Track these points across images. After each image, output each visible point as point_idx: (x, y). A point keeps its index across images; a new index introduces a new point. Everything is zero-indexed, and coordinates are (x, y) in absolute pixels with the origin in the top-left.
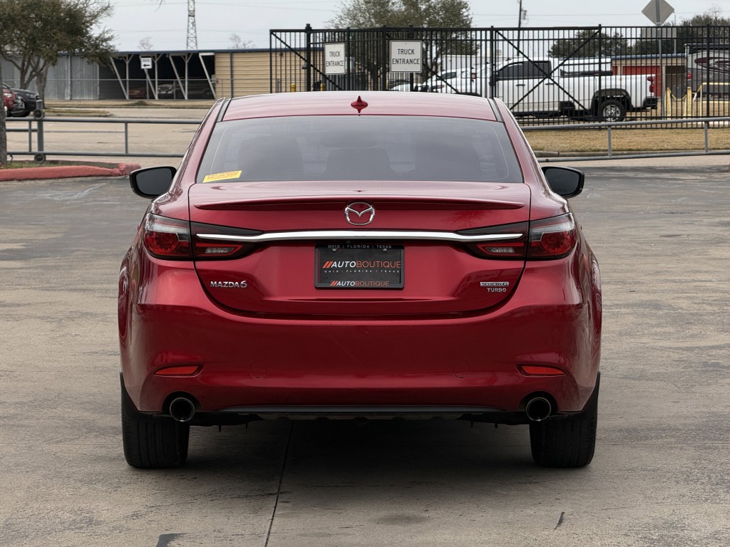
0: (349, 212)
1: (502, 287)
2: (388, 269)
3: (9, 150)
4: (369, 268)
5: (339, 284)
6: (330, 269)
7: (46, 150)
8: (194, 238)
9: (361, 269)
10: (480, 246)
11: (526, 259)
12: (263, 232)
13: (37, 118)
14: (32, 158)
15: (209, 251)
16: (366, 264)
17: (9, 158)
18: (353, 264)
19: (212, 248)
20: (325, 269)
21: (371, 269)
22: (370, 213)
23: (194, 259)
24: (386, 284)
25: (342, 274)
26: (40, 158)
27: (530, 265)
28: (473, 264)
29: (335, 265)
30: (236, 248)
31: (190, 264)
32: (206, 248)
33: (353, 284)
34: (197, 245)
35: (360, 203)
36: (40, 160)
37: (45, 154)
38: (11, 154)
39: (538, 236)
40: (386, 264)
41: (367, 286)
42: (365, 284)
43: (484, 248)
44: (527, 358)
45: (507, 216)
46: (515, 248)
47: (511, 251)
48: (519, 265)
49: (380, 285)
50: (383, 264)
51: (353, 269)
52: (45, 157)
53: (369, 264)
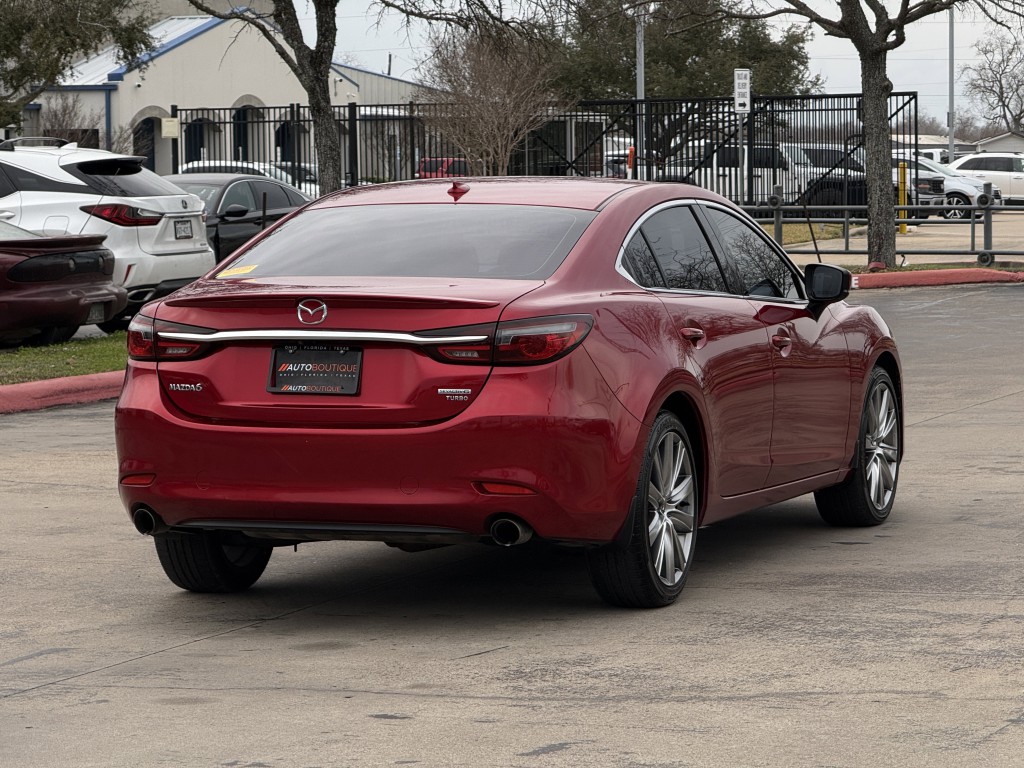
0: (301, 310)
1: (463, 395)
2: (343, 373)
3: (898, 249)
4: (325, 372)
5: (291, 388)
6: (286, 372)
7: (994, 249)
8: (155, 335)
9: (316, 372)
10: (440, 350)
11: (492, 364)
12: (218, 331)
13: (983, 207)
14: (974, 258)
15: (170, 351)
16: (322, 368)
17: (899, 259)
18: (309, 367)
19: (172, 347)
20: (281, 372)
21: (326, 372)
22: (322, 311)
23: (157, 360)
24: (338, 390)
25: (297, 377)
26: (986, 258)
27: (498, 370)
28: (433, 368)
29: (290, 367)
30: (194, 348)
31: (150, 365)
32: (165, 349)
33: (304, 388)
34: (159, 344)
35: (313, 301)
36: (985, 261)
37: (993, 254)
38: (903, 254)
39: (507, 338)
40: (343, 368)
41: (318, 391)
42: (316, 389)
43: (444, 350)
44: (486, 474)
45: (468, 317)
46: (479, 352)
47: (476, 355)
48: (484, 370)
49: (331, 390)
50: (339, 368)
51: (309, 372)
52: (993, 258)
53: (325, 367)
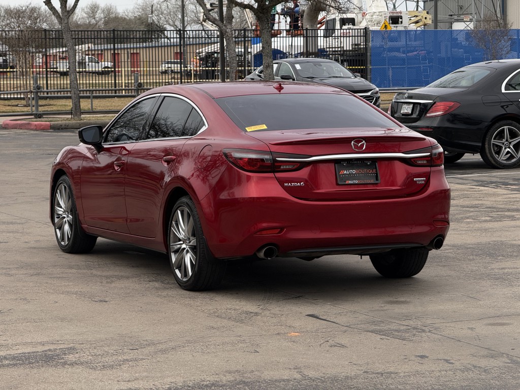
0: (354, 144)
1: (423, 181)
2: (370, 173)
4: (362, 174)
5: (350, 182)
6: (343, 174)
8: (275, 161)
9: (358, 174)
10: (412, 160)
11: (431, 166)
12: (312, 156)
15: (282, 167)
16: (360, 171)
18: (354, 172)
19: (283, 165)
20: (341, 175)
22: (364, 144)
23: (274, 172)
24: (372, 182)
25: (350, 177)
27: (432, 169)
29: (345, 172)
30: (297, 165)
31: (271, 175)
32: (280, 166)
33: (357, 182)
34: (276, 164)
35: (358, 139)
39: (435, 154)
40: (370, 171)
41: (364, 183)
42: (362, 182)
43: (414, 161)
46: (427, 161)
47: (425, 162)
48: (428, 169)
49: (369, 182)
50: (368, 171)
51: (355, 174)
53: (362, 171)
